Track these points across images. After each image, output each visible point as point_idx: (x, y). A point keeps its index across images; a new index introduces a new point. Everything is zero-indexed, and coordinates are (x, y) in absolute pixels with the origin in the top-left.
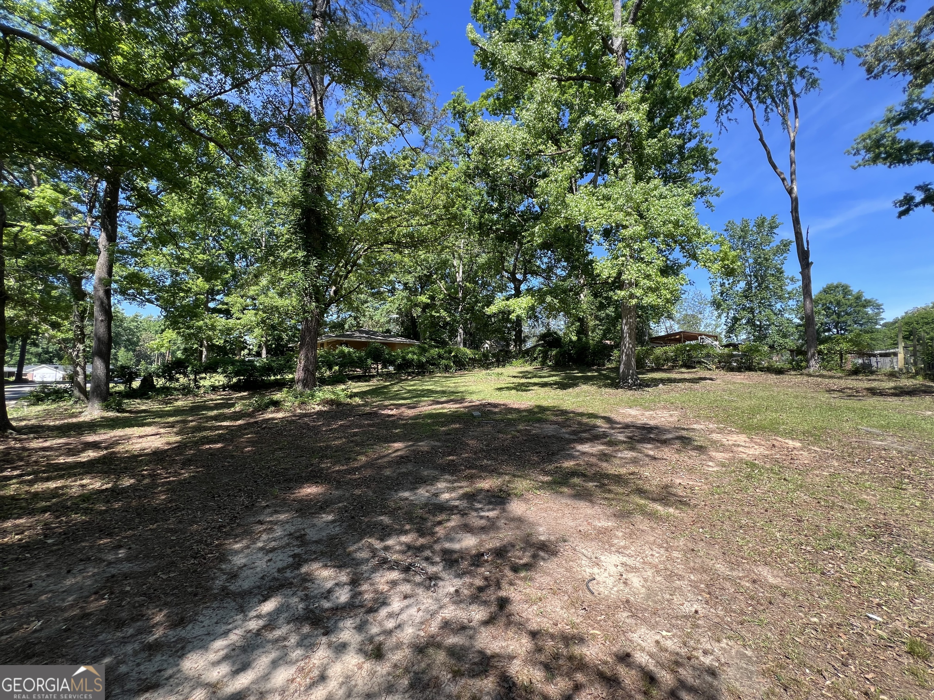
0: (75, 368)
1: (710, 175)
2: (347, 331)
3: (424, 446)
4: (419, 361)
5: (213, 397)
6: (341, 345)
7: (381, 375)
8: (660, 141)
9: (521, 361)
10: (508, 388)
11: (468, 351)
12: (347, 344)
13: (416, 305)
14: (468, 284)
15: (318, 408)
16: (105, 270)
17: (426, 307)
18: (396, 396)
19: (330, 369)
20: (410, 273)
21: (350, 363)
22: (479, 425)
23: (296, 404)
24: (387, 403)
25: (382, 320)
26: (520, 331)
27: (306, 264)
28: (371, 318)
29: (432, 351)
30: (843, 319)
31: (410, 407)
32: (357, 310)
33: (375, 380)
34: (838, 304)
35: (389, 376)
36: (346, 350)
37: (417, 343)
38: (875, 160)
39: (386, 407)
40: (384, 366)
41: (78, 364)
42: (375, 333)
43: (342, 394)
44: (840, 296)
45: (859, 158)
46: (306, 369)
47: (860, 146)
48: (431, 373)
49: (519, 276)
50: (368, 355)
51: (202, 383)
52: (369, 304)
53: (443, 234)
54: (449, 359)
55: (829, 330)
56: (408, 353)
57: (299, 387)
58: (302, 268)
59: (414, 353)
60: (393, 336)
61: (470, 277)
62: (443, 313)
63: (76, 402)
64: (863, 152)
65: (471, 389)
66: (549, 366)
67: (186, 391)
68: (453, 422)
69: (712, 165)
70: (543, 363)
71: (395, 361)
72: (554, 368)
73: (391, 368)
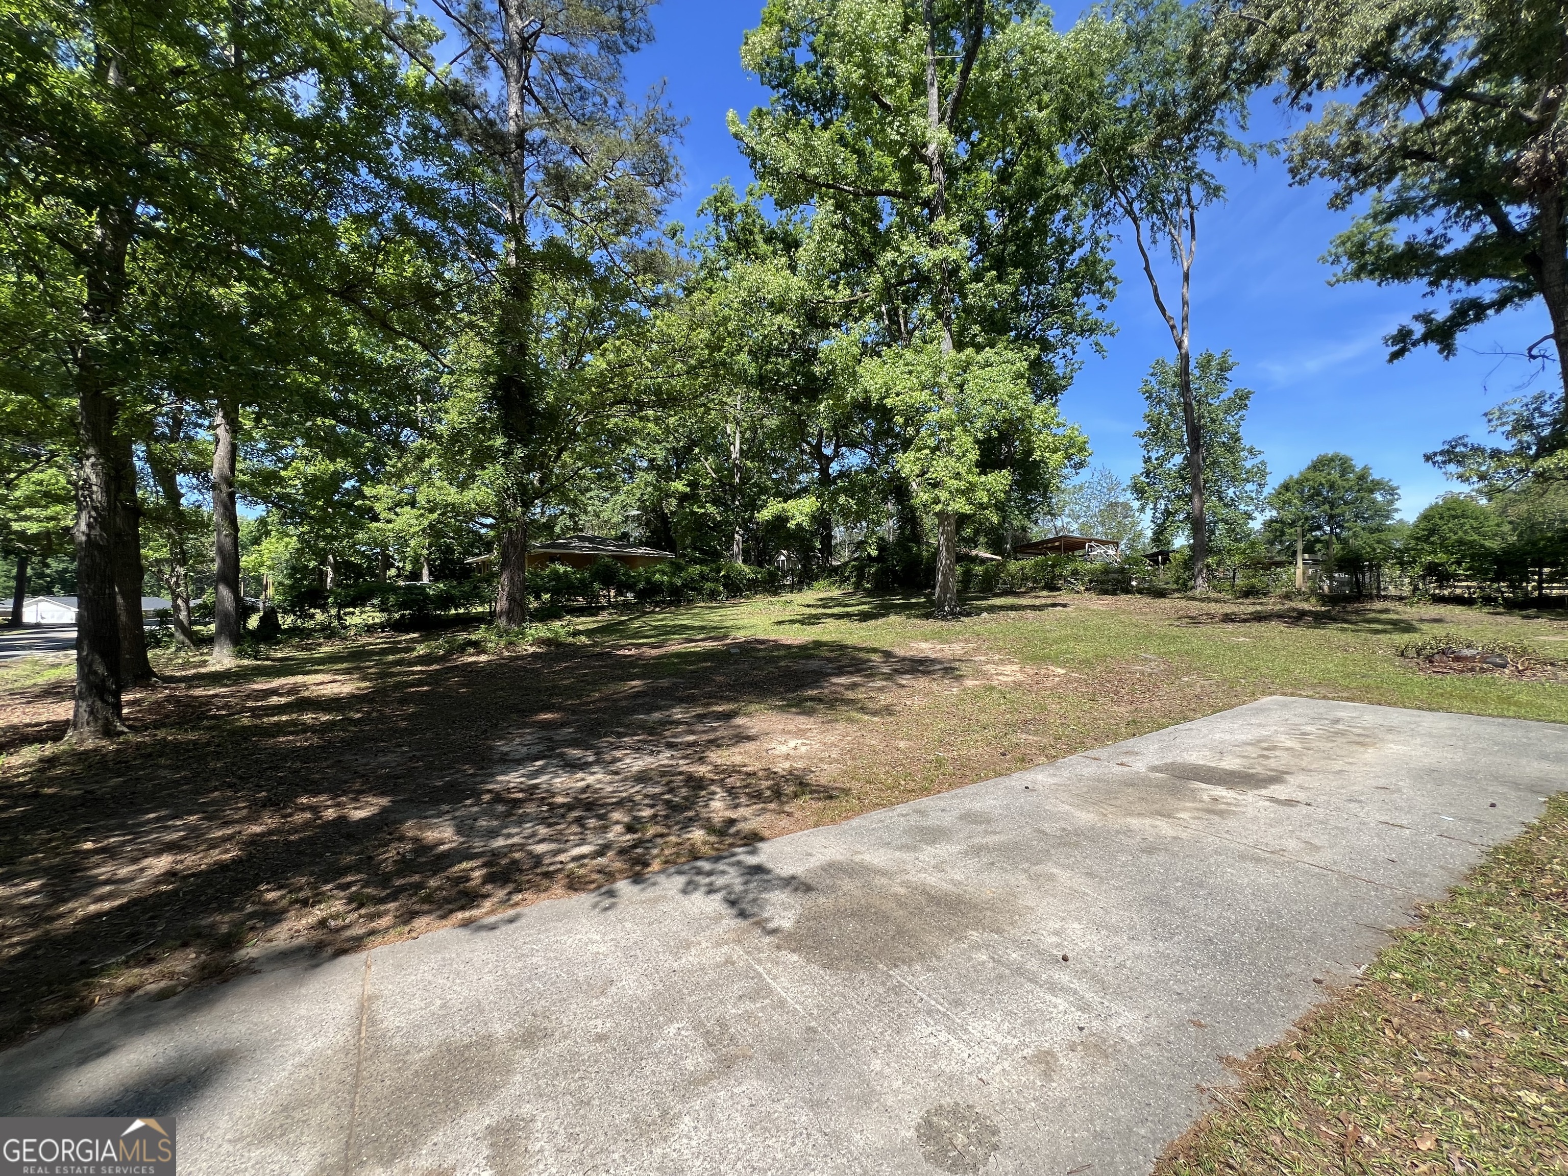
0: (174, 601)
1: (1105, 302)
2: (559, 537)
3: (664, 683)
4: (671, 583)
5: (371, 640)
6: (553, 561)
7: (614, 607)
8: (987, 285)
9: (826, 582)
10: (792, 622)
11: (746, 569)
12: (563, 559)
13: (668, 496)
14: (748, 463)
15: (531, 650)
16: (226, 465)
17: (683, 498)
18: (637, 634)
19: (538, 597)
20: (659, 442)
21: (569, 588)
22: (736, 662)
23: (502, 644)
24: (623, 642)
25: (614, 520)
26: (829, 537)
27: (507, 454)
28: (597, 515)
29: (691, 570)
30: (1338, 511)
31: (652, 646)
32: (574, 503)
33: (605, 613)
34: (1332, 486)
35: (626, 607)
36: (561, 569)
37: (670, 555)
38: (1357, 274)
39: (623, 647)
40: (620, 593)
41: (178, 596)
42: (603, 541)
43: (562, 632)
44: (1335, 475)
45: (1338, 269)
46: (511, 599)
47: (1340, 250)
48: (690, 602)
49: (828, 451)
50: (595, 576)
51: (349, 620)
52: (592, 494)
53: (706, 387)
54: (716, 580)
55: (1319, 528)
56: (655, 573)
57: (502, 622)
58: (502, 460)
59: (664, 573)
60: (634, 546)
61: (752, 451)
62: (711, 509)
63: (178, 649)
64: (1344, 260)
65: (740, 623)
66: (865, 590)
67: (328, 632)
68: (705, 661)
69: (1108, 285)
70: (858, 586)
71: (635, 584)
72: (869, 593)
73: (630, 596)
